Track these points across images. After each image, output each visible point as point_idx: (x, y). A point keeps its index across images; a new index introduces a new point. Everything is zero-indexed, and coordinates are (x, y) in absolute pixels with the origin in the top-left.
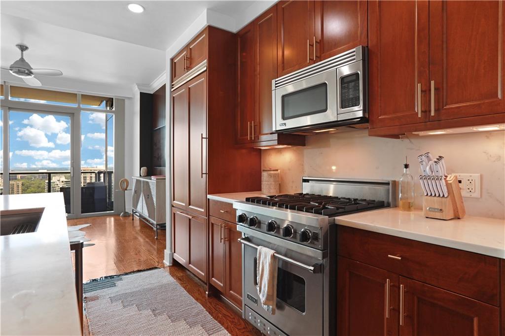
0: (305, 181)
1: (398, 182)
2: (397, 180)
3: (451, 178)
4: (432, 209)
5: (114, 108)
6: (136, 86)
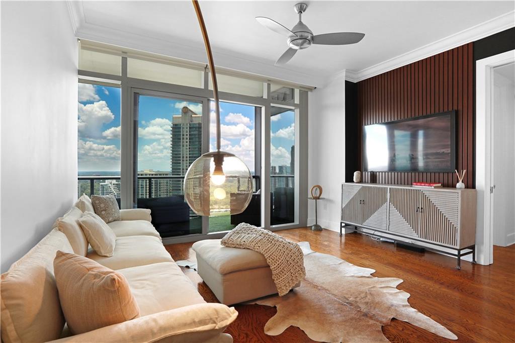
5: (297, 101)
6: (345, 72)
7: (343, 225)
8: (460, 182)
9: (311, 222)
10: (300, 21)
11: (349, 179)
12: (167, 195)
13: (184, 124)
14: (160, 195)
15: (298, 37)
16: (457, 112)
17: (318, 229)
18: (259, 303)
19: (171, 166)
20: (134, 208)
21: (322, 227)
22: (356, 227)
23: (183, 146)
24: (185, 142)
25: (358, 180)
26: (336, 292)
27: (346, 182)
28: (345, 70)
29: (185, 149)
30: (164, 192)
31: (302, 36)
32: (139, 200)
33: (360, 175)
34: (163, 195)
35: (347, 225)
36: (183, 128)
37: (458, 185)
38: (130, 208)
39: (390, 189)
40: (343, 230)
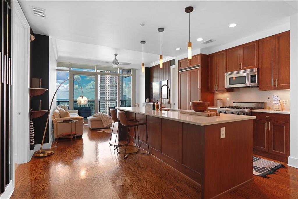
0: (233, 103)
1: (266, 103)
2: (266, 102)
3: (281, 101)
4: (276, 108)
5: (131, 73)
10: (116, 59)
11: (146, 101)
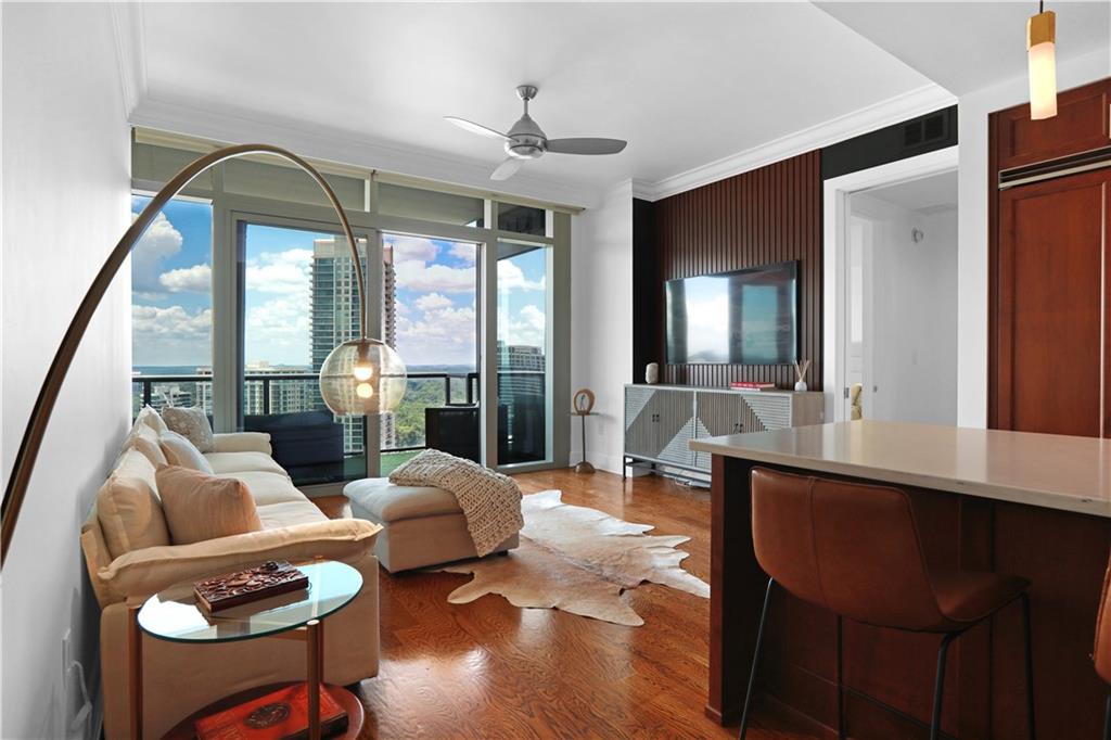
5: (549, 233)
6: (630, 185)
7: (629, 460)
8: (801, 381)
9: (575, 459)
10: (526, 115)
11: (639, 377)
12: (302, 407)
13: (339, 260)
14: (285, 409)
15: (521, 143)
16: (799, 263)
17: (587, 469)
18: (448, 570)
19: (311, 353)
20: (238, 431)
21: (596, 467)
22: (654, 465)
23: (339, 308)
24: (343, 299)
25: (654, 379)
26: (575, 555)
27: (635, 382)
28: (630, 180)
29: (343, 315)
30: (294, 403)
31: (527, 141)
32: (247, 418)
33: (656, 371)
34: (292, 409)
35: (635, 461)
36: (339, 268)
37: (798, 386)
38: (231, 432)
39: (698, 393)
40: (629, 470)
